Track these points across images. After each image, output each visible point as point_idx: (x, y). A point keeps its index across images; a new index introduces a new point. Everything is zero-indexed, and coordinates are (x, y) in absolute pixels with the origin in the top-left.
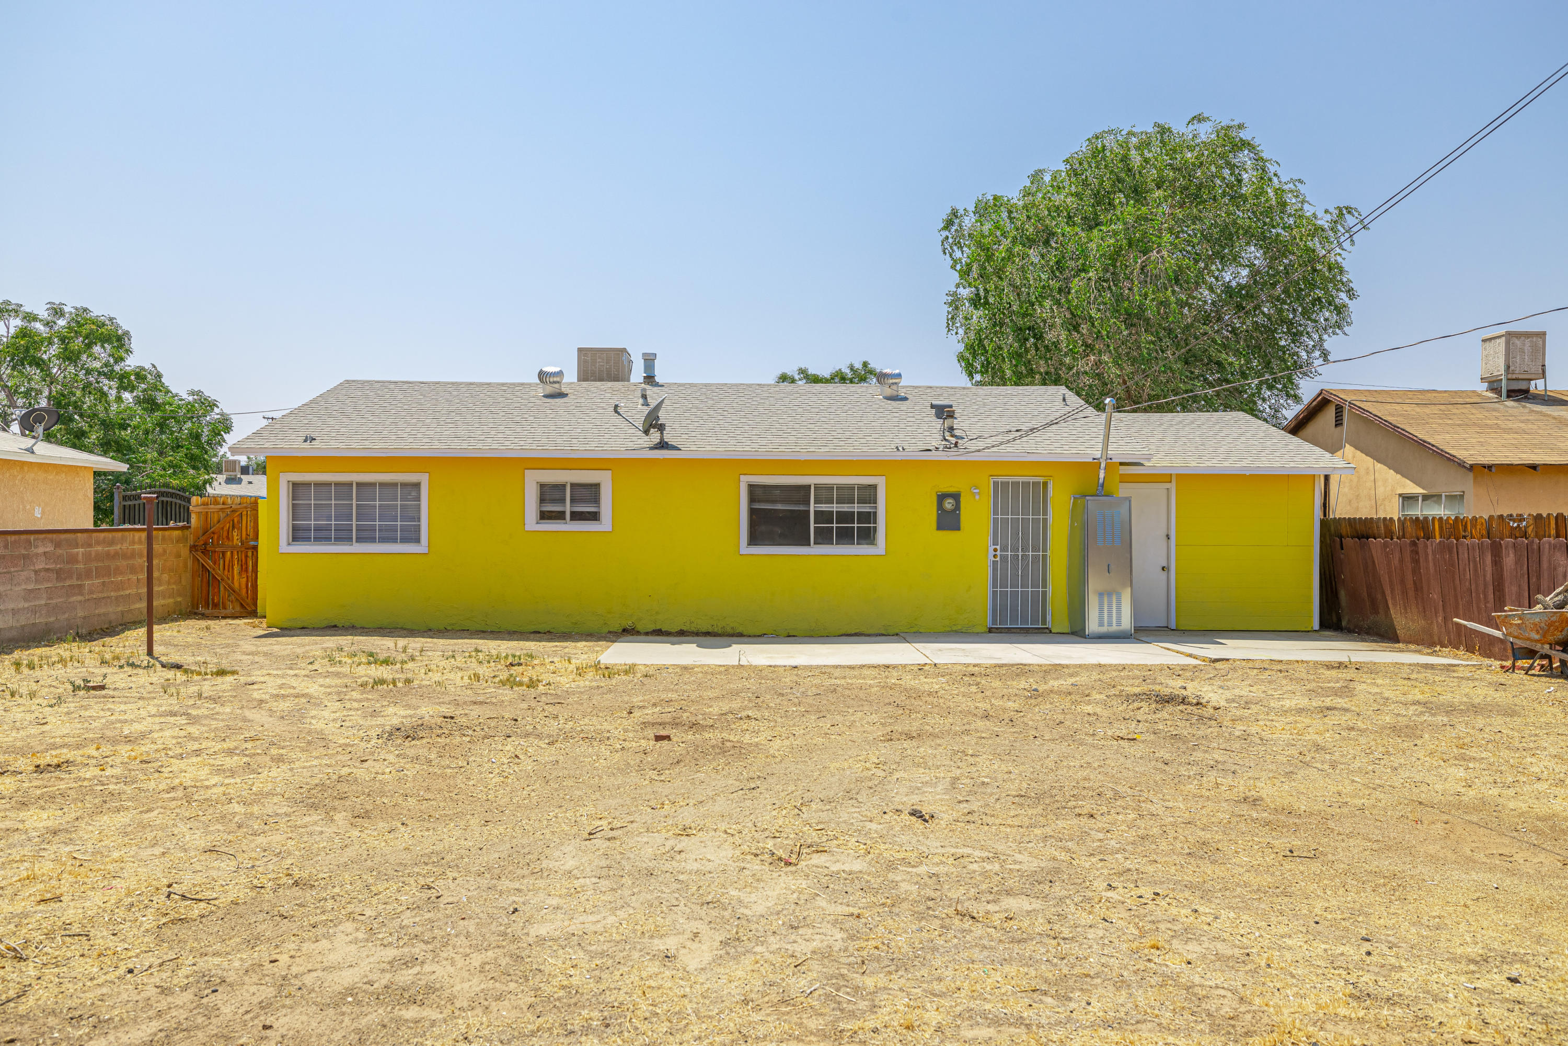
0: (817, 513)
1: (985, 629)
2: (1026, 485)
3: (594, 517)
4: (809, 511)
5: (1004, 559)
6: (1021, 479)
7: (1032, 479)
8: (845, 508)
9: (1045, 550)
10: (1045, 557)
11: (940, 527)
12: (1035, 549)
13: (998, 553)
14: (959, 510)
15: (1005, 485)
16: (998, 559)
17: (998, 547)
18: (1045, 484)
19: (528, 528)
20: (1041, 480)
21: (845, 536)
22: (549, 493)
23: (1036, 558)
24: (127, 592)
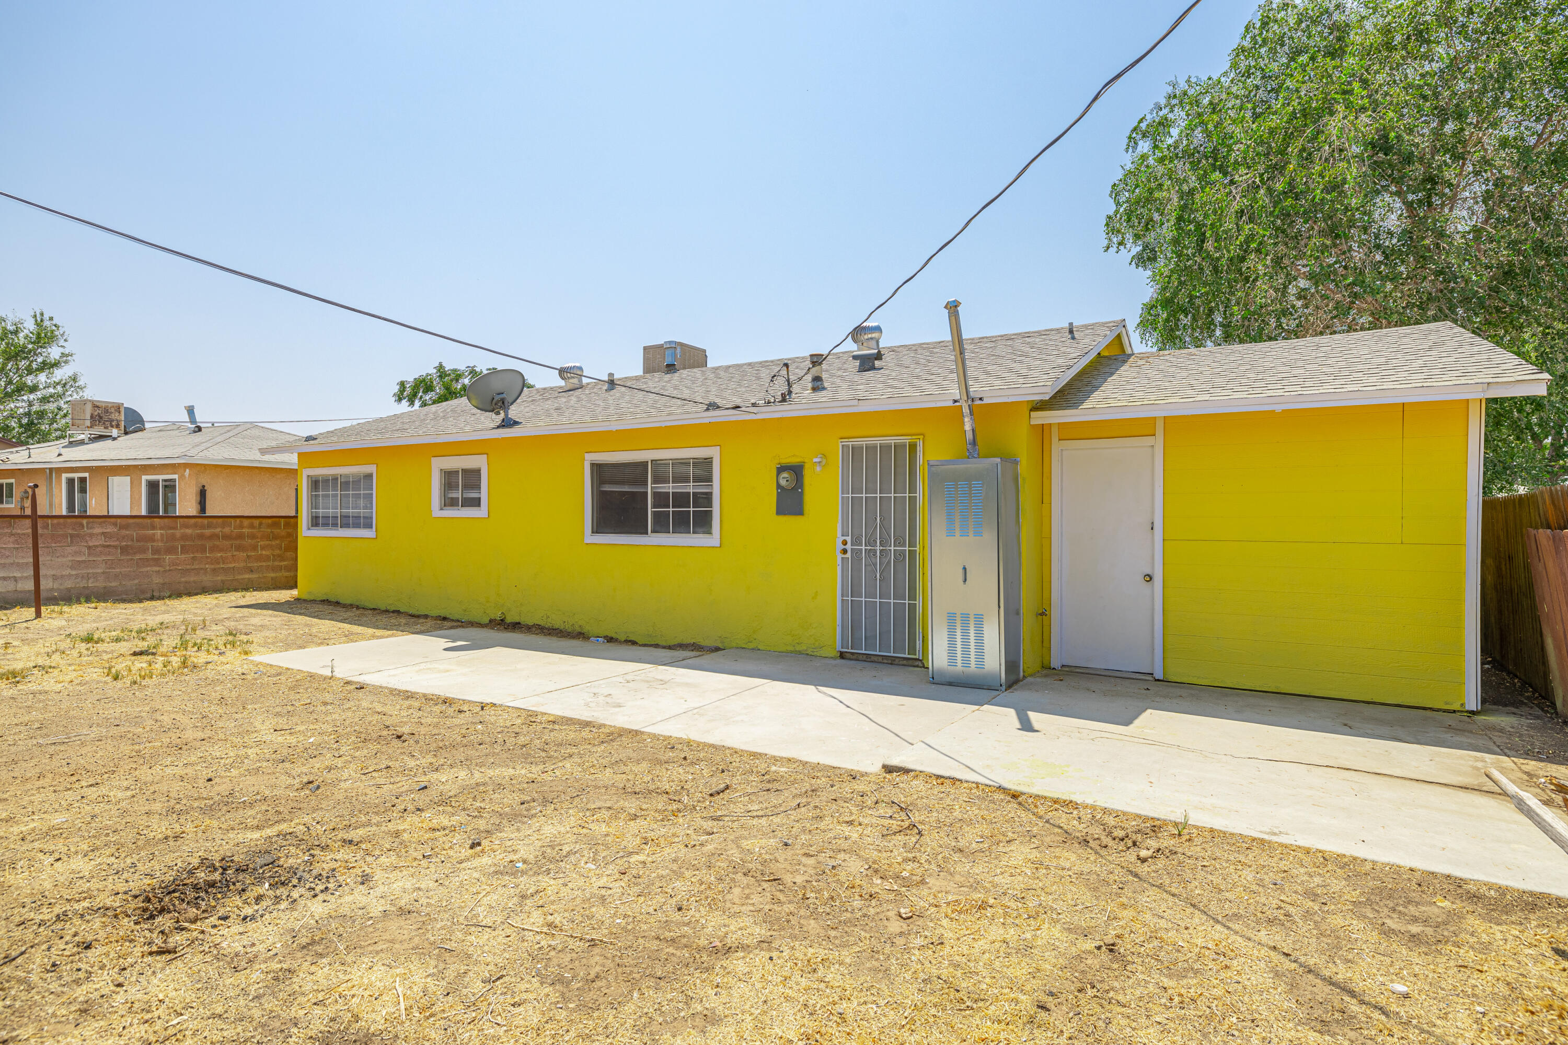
0: (656, 495)
1: (834, 653)
2: (885, 448)
3: (476, 503)
4: (647, 493)
5: (856, 553)
6: (878, 441)
7: (892, 441)
8: (681, 488)
9: (912, 543)
10: (912, 554)
11: (780, 511)
12: (899, 542)
13: (849, 547)
14: (802, 486)
15: (856, 450)
16: (849, 555)
17: (849, 539)
18: (913, 447)
19: (434, 515)
20: (907, 440)
21: (682, 524)
22: (449, 478)
23: (900, 555)
24: (232, 565)
